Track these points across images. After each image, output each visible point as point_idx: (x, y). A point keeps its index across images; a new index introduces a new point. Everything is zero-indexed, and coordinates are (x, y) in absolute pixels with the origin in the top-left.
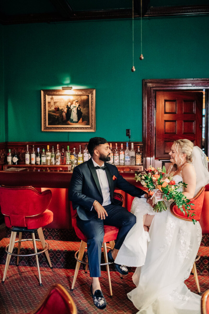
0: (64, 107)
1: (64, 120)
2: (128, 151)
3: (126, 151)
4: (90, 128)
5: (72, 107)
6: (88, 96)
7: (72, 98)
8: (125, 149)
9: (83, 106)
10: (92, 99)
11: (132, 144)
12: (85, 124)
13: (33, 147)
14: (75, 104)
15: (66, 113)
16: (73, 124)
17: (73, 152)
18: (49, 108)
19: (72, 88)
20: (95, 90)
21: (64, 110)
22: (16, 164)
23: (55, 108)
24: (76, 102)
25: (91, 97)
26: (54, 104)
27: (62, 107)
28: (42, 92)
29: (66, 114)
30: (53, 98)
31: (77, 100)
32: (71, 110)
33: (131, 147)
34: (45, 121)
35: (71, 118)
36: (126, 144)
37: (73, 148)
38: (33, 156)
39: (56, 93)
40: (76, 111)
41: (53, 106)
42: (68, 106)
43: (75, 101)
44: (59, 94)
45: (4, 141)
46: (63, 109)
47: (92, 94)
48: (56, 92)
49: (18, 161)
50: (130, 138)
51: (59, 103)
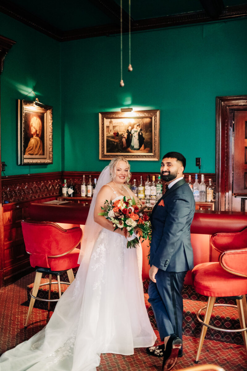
0: (124, 132)
1: (124, 147)
2: (196, 184)
3: (194, 184)
4: (153, 156)
5: (132, 132)
6: (151, 118)
7: (133, 121)
8: (193, 182)
9: (145, 130)
10: (155, 122)
11: (203, 176)
12: (148, 152)
13: (89, 177)
14: (137, 128)
15: (126, 138)
16: (134, 151)
17: (133, 184)
18: (108, 133)
19: (132, 110)
20: (158, 111)
21: (124, 135)
22: (72, 196)
23: (114, 133)
24: (138, 126)
25: (155, 120)
26: (113, 129)
27: (122, 132)
28: (100, 115)
29: (126, 140)
30: (112, 122)
31: (138, 123)
32: (132, 135)
33: (201, 180)
34: (103, 148)
35: (132, 144)
36: (195, 176)
37: (133, 180)
38: (90, 187)
39: (115, 116)
40: (137, 137)
41: (112, 131)
42: (129, 130)
43: (136, 124)
44: (119, 117)
45: (60, 170)
46: (122, 134)
47: (156, 116)
48: (115, 114)
49: (73, 193)
50: (200, 168)
51: (118, 127)
